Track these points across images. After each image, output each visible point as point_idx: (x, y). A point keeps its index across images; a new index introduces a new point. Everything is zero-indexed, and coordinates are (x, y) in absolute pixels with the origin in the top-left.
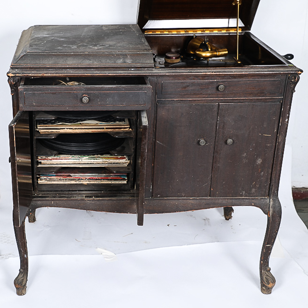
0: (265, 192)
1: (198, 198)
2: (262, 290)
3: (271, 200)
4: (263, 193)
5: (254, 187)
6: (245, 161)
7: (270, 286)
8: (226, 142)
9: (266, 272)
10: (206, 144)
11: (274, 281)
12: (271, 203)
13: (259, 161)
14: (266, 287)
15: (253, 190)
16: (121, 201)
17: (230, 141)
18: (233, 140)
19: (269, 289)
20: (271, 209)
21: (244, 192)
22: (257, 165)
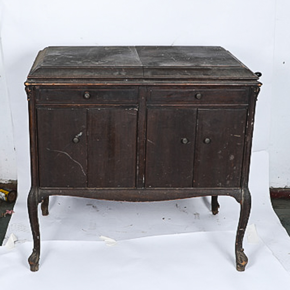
0: (238, 184)
1: (183, 189)
2: (237, 269)
3: (243, 190)
4: (236, 184)
5: (229, 179)
6: (220, 157)
7: (243, 264)
8: (204, 141)
9: (240, 252)
10: (188, 142)
11: (246, 260)
12: (243, 193)
13: (232, 158)
14: (240, 265)
15: (228, 182)
16: (118, 191)
17: (207, 140)
18: (210, 140)
19: (242, 266)
20: (243, 198)
21: (220, 184)
22: (230, 161)
